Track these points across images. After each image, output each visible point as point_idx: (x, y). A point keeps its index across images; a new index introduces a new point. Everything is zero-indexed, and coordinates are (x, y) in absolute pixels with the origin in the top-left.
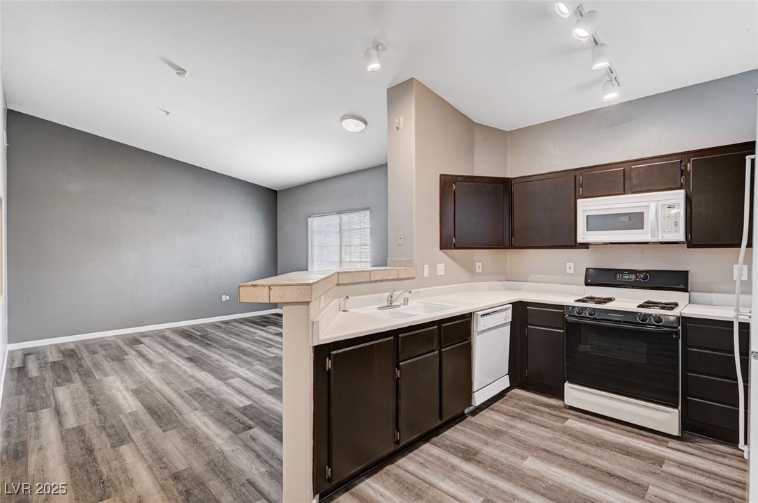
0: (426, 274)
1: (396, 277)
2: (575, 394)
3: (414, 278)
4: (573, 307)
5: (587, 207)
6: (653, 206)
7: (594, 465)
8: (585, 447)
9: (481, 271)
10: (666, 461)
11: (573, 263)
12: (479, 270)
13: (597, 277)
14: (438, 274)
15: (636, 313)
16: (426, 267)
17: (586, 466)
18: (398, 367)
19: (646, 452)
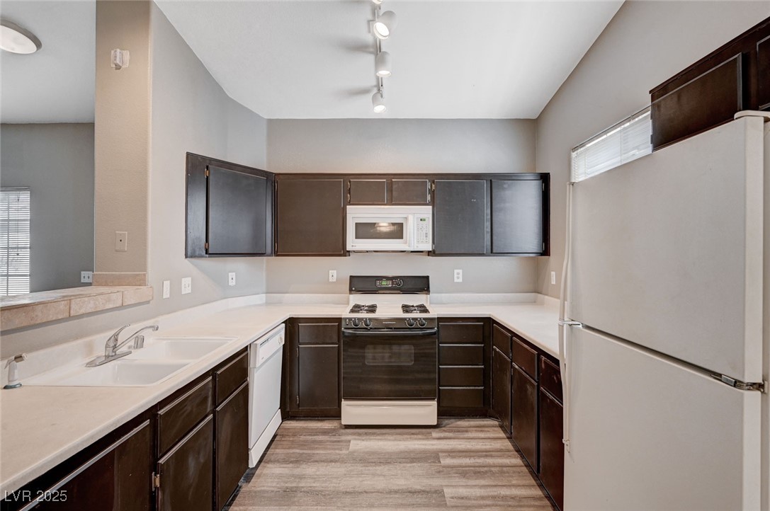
0: (166, 295)
1: (119, 304)
2: (353, 411)
3: (148, 302)
4: (350, 319)
5: (356, 214)
6: (411, 218)
7: (396, 488)
8: (379, 469)
9: (234, 284)
10: (440, 454)
11: (336, 270)
12: (232, 283)
13: (360, 284)
14: (183, 293)
15: (405, 319)
16: (167, 284)
17: (390, 492)
18: (154, 467)
19: (424, 452)
